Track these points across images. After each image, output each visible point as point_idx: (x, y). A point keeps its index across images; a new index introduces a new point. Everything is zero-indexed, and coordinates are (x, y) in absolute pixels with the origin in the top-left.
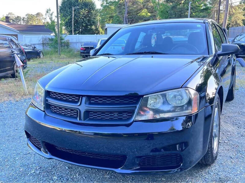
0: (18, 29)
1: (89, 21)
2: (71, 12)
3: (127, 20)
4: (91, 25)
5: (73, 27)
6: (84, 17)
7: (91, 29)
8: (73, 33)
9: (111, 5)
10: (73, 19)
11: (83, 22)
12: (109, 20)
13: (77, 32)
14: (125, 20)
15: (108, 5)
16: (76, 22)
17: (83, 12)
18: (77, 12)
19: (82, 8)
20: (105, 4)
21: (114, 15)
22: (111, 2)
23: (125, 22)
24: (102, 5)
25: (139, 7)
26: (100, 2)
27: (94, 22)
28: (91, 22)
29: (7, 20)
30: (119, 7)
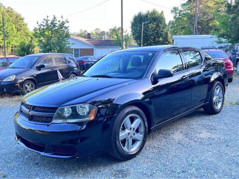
0: (94, 44)
1: (157, 34)
2: (141, 27)
3: (197, 30)
4: (159, 37)
5: (142, 40)
6: (153, 31)
7: (159, 41)
8: (142, 46)
9: (183, 17)
10: (142, 33)
11: (151, 35)
12: (182, 31)
14: (194, 31)
15: (180, 17)
16: (146, 36)
17: (152, 26)
18: (146, 26)
19: (150, 23)
20: (177, 16)
21: (186, 25)
22: (184, 14)
23: (195, 33)
24: (175, 17)
25: (209, 18)
26: (173, 15)
27: (161, 35)
28: (158, 35)
29: (89, 36)
30: (189, 18)
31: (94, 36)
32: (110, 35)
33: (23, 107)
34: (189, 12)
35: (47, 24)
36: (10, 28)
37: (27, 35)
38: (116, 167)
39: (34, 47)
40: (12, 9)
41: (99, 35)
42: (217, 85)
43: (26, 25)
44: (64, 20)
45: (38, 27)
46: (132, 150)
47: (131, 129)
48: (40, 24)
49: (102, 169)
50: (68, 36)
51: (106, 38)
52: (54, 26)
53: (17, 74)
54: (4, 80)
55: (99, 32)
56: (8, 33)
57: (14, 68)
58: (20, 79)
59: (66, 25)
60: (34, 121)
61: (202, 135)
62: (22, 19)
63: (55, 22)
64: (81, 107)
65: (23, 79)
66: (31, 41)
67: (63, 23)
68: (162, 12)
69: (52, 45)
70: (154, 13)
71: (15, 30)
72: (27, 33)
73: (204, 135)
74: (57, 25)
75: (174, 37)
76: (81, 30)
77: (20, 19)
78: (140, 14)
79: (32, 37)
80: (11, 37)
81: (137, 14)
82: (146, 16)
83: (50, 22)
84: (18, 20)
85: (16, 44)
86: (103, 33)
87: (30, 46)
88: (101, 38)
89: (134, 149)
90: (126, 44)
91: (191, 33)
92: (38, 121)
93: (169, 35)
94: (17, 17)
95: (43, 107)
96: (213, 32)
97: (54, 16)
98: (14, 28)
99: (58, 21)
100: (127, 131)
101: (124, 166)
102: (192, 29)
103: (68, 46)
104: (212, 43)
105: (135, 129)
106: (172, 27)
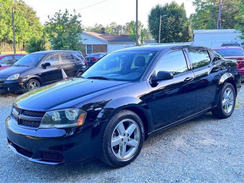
0: (109, 39)
1: (176, 28)
2: (159, 21)
3: (220, 24)
4: (178, 32)
5: (160, 35)
6: (171, 25)
7: (178, 36)
8: (160, 41)
9: (206, 9)
10: (160, 27)
11: (169, 30)
12: (204, 25)
13: (164, 39)
14: (218, 25)
15: (203, 9)
16: (164, 30)
17: (171, 19)
18: (165, 20)
19: (169, 16)
20: (200, 9)
21: (209, 19)
22: (206, 6)
23: (218, 27)
24: (197, 10)
25: (235, 10)
26: (195, 7)
27: (181, 29)
28: (178, 29)
29: (102, 31)
30: (212, 11)
31: (109, 31)
32: (127, 30)
33: (14, 110)
34: (213, 4)
35: (59, 19)
36: (21, 22)
37: (39, 29)
38: (107, 174)
39: (45, 43)
40: (23, 2)
41: (115, 29)
42: (227, 88)
43: (38, 19)
44: (77, 14)
45: (49, 21)
46: (125, 157)
47: (125, 134)
48: (51, 18)
49: (92, 176)
50: (80, 30)
51: (122, 32)
52: (66, 20)
53: (21, 73)
54: (8, 79)
55: (115, 26)
56: (19, 28)
57: (18, 66)
58: (25, 78)
59: (79, 19)
60: (23, 125)
61: (205, 142)
62: (34, 13)
63: (67, 16)
64: (70, 112)
65: (27, 78)
66: (43, 37)
67: (75, 17)
68: (183, 4)
69: (63, 41)
70: (173, 5)
71: (27, 24)
72: (39, 28)
73: (208, 141)
74: (69, 20)
75: (195, 31)
76: (96, 24)
77: (32, 13)
78: (158, 6)
79: (44, 32)
80: (23, 32)
81: (155, 7)
82: (165, 9)
83: (62, 16)
84: (30, 14)
85: (28, 39)
86: (119, 27)
87: (40, 42)
88: (117, 33)
89: (128, 156)
90: (142, 39)
91: (214, 27)
92: (27, 125)
93: (190, 29)
94: (28, 11)
95: (31, 111)
96: (237, 27)
97: (66, 10)
98: (26, 23)
99: (70, 14)
100: (121, 137)
101: (116, 173)
102: (216, 22)
103: (80, 41)
104: (235, 39)
105: (130, 135)
106: (193, 21)
